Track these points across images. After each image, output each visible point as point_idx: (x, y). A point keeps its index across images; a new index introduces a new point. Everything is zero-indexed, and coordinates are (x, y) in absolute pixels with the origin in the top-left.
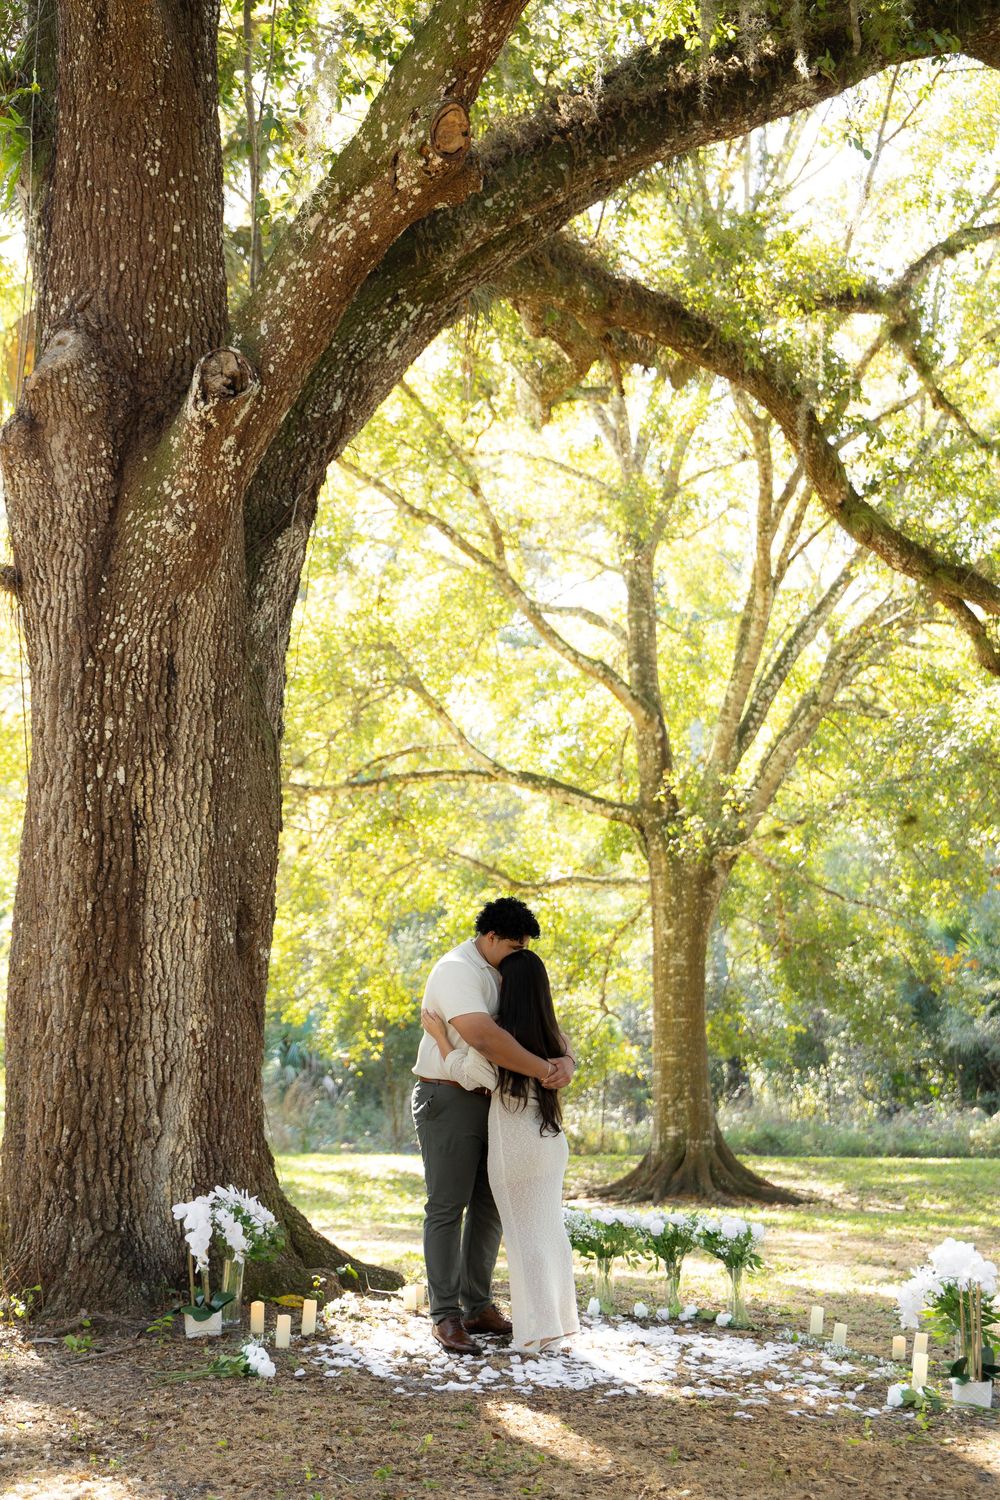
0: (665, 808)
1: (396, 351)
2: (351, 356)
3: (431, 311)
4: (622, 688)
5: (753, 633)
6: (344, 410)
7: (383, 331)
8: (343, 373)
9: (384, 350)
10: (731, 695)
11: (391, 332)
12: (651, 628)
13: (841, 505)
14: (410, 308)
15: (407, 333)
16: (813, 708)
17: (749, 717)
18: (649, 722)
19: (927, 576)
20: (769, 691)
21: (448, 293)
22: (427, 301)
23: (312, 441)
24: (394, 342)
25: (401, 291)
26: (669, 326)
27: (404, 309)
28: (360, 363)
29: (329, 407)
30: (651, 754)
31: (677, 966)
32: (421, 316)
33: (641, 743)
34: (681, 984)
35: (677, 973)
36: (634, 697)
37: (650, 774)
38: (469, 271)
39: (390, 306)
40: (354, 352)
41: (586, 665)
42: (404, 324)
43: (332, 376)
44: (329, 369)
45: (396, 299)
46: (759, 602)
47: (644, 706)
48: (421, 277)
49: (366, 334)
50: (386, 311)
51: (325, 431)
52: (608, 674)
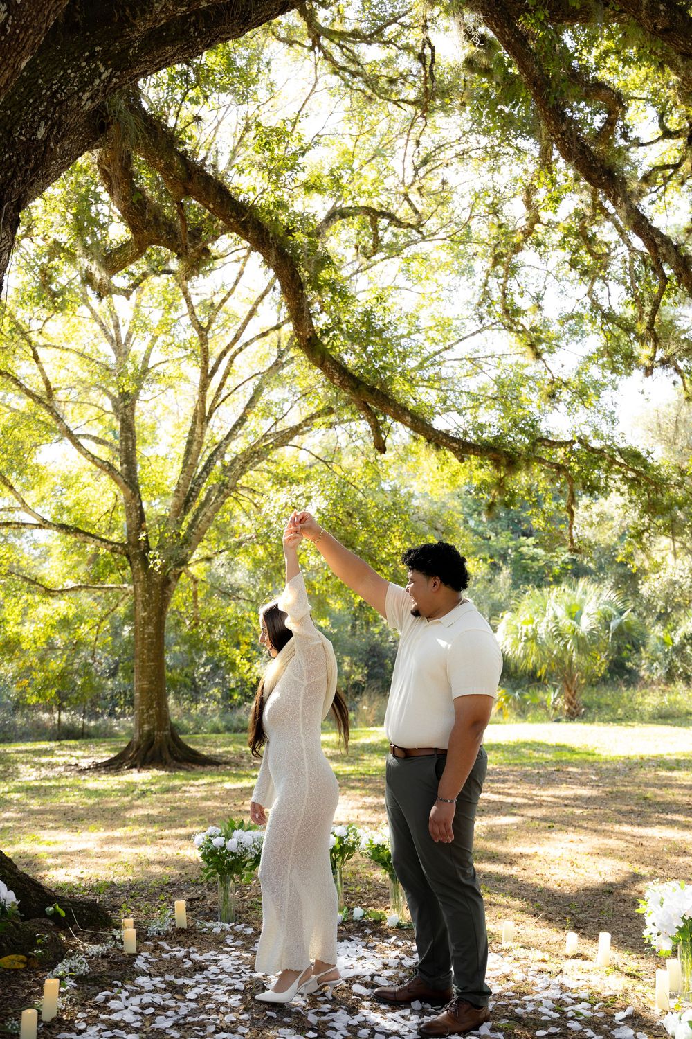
0: (142, 544)
1: (89, 103)
2: (54, 94)
3: (117, 77)
4: (119, 477)
5: (195, 447)
6: (46, 140)
7: (80, 82)
8: (46, 107)
9: (80, 99)
10: (181, 482)
11: (87, 84)
12: (134, 445)
13: (310, 340)
14: (102, 69)
15: (98, 90)
16: (225, 491)
17: (190, 495)
18: (133, 496)
19: (352, 389)
20: (201, 480)
21: (132, 68)
22: (116, 68)
23: (18, 160)
24: (87, 95)
25: (98, 49)
26: (222, 202)
27: (97, 67)
28: (60, 103)
29: (34, 134)
30: (134, 514)
31: (149, 634)
32: (110, 78)
33: (128, 509)
34: (152, 643)
35: (149, 637)
36: (126, 483)
37: (133, 526)
38: (147, 54)
39: (87, 60)
40: (56, 92)
41: (99, 463)
42: (97, 81)
43: (37, 108)
44: (35, 101)
45: (93, 56)
46: (198, 430)
47: (131, 488)
48: (116, 40)
49: (67, 80)
50: (84, 64)
51: (30, 155)
52: (109, 468)
